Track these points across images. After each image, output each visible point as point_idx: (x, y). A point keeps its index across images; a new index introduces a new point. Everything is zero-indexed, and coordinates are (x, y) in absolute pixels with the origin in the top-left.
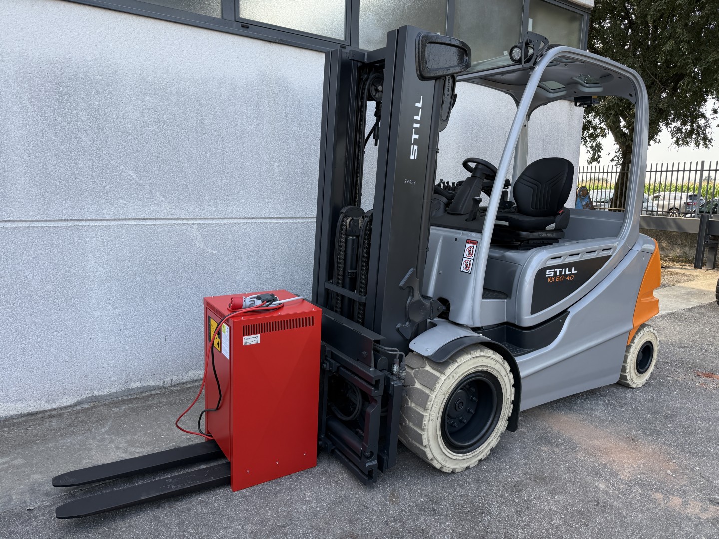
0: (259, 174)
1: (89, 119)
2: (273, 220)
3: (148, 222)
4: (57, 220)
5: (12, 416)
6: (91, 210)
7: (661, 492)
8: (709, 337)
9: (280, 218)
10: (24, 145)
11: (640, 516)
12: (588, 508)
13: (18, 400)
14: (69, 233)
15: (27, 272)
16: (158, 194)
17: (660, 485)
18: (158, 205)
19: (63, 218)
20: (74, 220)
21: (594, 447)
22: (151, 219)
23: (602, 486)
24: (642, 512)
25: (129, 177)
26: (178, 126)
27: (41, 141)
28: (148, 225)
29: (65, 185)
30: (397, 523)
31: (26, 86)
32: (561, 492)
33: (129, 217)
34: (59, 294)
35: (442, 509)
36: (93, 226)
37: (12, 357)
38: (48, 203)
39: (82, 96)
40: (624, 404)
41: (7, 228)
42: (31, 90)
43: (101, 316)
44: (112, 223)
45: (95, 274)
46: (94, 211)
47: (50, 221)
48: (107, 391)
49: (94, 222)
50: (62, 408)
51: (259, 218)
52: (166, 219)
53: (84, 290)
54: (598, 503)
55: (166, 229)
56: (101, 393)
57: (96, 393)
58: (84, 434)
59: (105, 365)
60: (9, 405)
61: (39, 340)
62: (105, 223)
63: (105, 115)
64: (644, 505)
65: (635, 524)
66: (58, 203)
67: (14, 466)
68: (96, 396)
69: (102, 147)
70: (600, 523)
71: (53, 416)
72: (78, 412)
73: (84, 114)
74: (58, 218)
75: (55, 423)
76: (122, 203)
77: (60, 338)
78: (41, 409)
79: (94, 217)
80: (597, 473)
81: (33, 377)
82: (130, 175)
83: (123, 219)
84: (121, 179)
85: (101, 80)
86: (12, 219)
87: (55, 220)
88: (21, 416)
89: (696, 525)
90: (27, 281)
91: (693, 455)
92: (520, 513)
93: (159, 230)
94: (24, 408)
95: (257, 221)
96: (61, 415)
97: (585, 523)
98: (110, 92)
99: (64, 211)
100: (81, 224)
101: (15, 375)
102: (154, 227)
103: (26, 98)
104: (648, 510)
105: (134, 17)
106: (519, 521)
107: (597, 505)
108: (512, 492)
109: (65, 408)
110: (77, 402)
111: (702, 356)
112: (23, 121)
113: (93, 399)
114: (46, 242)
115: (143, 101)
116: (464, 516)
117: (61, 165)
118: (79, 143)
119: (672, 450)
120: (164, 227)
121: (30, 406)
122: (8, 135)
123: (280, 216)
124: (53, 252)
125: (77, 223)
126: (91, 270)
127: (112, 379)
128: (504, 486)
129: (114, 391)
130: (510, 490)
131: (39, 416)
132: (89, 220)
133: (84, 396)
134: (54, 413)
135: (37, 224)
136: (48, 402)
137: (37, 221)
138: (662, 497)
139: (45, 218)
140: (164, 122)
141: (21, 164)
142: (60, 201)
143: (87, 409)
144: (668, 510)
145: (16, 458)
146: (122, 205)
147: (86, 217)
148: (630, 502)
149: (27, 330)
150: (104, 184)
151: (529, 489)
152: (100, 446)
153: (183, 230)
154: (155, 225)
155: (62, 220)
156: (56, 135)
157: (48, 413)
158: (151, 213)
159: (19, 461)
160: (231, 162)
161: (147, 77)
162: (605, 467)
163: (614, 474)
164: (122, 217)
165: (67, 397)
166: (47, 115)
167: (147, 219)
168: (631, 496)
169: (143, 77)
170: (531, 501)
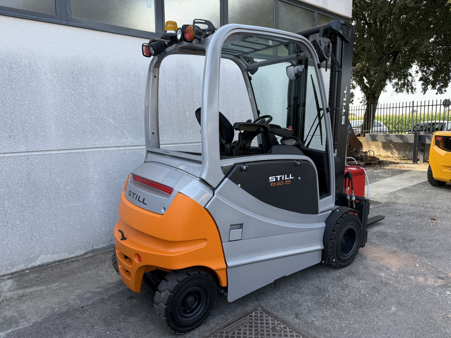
0: (179, 119)
1: (88, 91)
2: (187, 145)
3: (121, 148)
4: (72, 149)
5: (50, 262)
6: (90, 143)
7: (413, 275)
8: (427, 200)
9: (191, 143)
10: (55, 107)
11: (404, 287)
12: (377, 285)
13: (54, 253)
14: (79, 156)
15: (57, 179)
16: (126, 132)
17: (412, 272)
18: (126, 138)
19: (76, 148)
20: (82, 149)
21: (375, 257)
22: (122, 146)
23: (383, 275)
24: (405, 285)
25: (110, 123)
26: (135, 94)
27: (64, 105)
28: (121, 150)
29: (77, 129)
30: (281, 299)
31: (55, 74)
32: (363, 279)
33: (111, 146)
34: (74, 191)
35: (303, 291)
36: (92, 152)
37: (50, 228)
38: (68, 140)
39: (85, 79)
40: (387, 235)
41: (46, 155)
42: (58, 77)
43: (97, 203)
44: (102, 149)
45: (94, 179)
46: (92, 143)
47: (69, 149)
48: (101, 246)
49: (92, 149)
50: (77, 257)
51: (179, 143)
52: (130, 146)
53: (88, 188)
54: (382, 282)
55: (131, 152)
56: (97, 247)
57: (95, 247)
58: (95, 269)
59: (100, 231)
60: (49, 256)
61: (64, 218)
62: (98, 149)
63: (97, 89)
64: (406, 282)
65: (403, 291)
66: (74, 139)
67: (63, 287)
68: (95, 249)
69: (95, 107)
70: (385, 292)
71: (74, 261)
72: (87, 258)
73: (86, 89)
74: (73, 148)
75: (76, 264)
76: (107, 138)
77: (75, 216)
78: (66, 258)
79: (92, 146)
80: (379, 269)
81: (61, 239)
82: (111, 122)
83: (107, 147)
84: (106, 125)
85: (95, 70)
86: (49, 149)
87: (71, 149)
88: (55, 262)
89: (433, 289)
90: (57, 184)
91: (426, 257)
92: (344, 290)
93: (127, 152)
94: (57, 257)
95: (178, 145)
96: (78, 260)
97: (377, 292)
98: (99, 76)
99: (76, 144)
100: (85, 150)
101: (52, 239)
102: (125, 151)
103: (55, 81)
104: (408, 284)
105: (111, 34)
106: (344, 294)
107: (382, 284)
108: (338, 281)
109: (79, 256)
110: (85, 253)
111: (424, 210)
112: (54, 94)
113: (93, 251)
114: (67, 162)
115: (116, 80)
116: (316, 294)
117: (74, 118)
118: (83, 105)
119: (415, 256)
120: (130, 151)
121: (60, 256)
122: (46, 102)
123: (191, 142)
124: (71, 167)
125: (83, 150)
126: (91, 176)
127: (103, 239)
128: (332, 279)
129: (105, 246)
130: (336, 280)
131: (66, 261)
132: (89, 148)
133: (89, 249)
134: (73, 259)
135: (62, 152)
136: (70, 253)
137: (62, 150)
138: (414, 278)
139: (66, 148)
140: (128, 91)
141: (53, 118)
142: (74, 138)
143: (91, 256)
144: (418, 283)
145: (62, 283)
146: (107, 139)
147: (88, 147)
148: (399, 281)
149: (57, 212)
150: (97, 128)
151: (346, 279)
152: (107, 274)
153: (140, 152)
154: (125, 150)
155: (75, 149)
156: (71, 102)
157: (70, 260)
158: (122, 143)
159: (65, 285)
160: (164, 113)
161: (118, 67)
162: (383, 266)
163: (388, 269)
164: (107, 146)
165: (79, 250)
166: (66, 90)
167: (121, 146)
168: (398, 279)
169: (116, 67)
170: (348, 284)
